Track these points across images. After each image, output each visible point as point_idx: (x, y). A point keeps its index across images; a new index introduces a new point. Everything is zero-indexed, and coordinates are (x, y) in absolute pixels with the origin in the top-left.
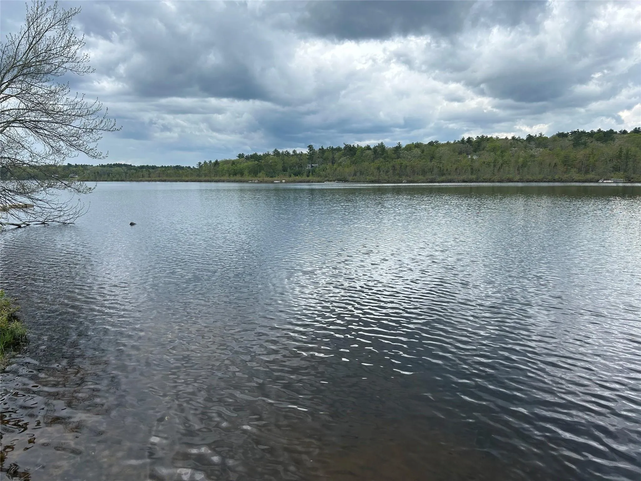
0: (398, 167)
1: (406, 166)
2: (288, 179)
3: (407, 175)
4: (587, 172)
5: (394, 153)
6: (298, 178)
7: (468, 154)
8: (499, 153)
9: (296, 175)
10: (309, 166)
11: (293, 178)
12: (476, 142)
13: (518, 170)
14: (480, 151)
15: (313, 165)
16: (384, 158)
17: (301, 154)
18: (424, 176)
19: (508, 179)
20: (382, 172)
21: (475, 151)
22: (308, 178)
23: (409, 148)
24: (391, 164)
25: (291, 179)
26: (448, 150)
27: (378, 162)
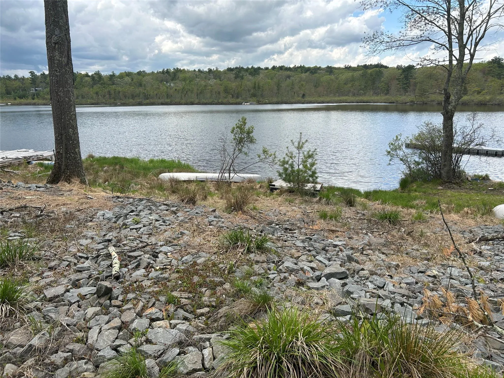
0: (112, 92)
1: (119, 92)
2: (13, 102)
3: (121, 99)
4: (238, 97)
5: (110, 81)
6: (23, 101)
7: (167, 82)
8: (188, 82)
9: (21, 97)
10: (33, 90)
11: (18, 101)
12: (173, 73)
13: (197, 95)
14: (175, 80)
15: (36, 89)
16: (101, 84)
17: (23, 79)
18: (134, 100)
19: (191, 102)
20: (100, 96)
21: (172, 80)
22: (34, 101)
23: (121, 76)
24: (107, 90)
25: (16, 102)
26: (152, 79)
27: (96, 88)
